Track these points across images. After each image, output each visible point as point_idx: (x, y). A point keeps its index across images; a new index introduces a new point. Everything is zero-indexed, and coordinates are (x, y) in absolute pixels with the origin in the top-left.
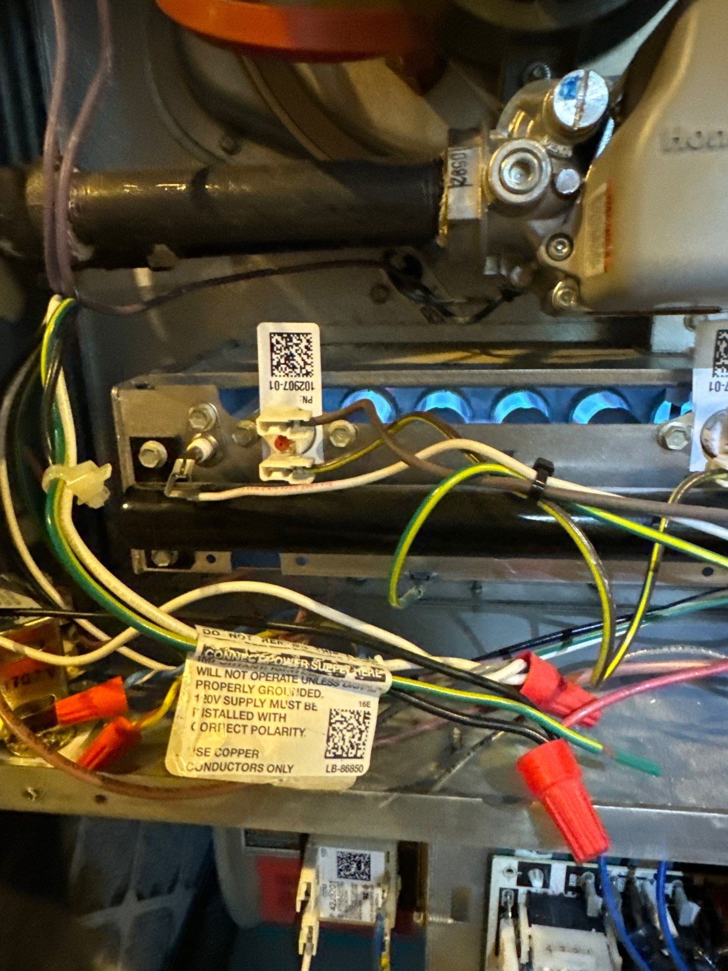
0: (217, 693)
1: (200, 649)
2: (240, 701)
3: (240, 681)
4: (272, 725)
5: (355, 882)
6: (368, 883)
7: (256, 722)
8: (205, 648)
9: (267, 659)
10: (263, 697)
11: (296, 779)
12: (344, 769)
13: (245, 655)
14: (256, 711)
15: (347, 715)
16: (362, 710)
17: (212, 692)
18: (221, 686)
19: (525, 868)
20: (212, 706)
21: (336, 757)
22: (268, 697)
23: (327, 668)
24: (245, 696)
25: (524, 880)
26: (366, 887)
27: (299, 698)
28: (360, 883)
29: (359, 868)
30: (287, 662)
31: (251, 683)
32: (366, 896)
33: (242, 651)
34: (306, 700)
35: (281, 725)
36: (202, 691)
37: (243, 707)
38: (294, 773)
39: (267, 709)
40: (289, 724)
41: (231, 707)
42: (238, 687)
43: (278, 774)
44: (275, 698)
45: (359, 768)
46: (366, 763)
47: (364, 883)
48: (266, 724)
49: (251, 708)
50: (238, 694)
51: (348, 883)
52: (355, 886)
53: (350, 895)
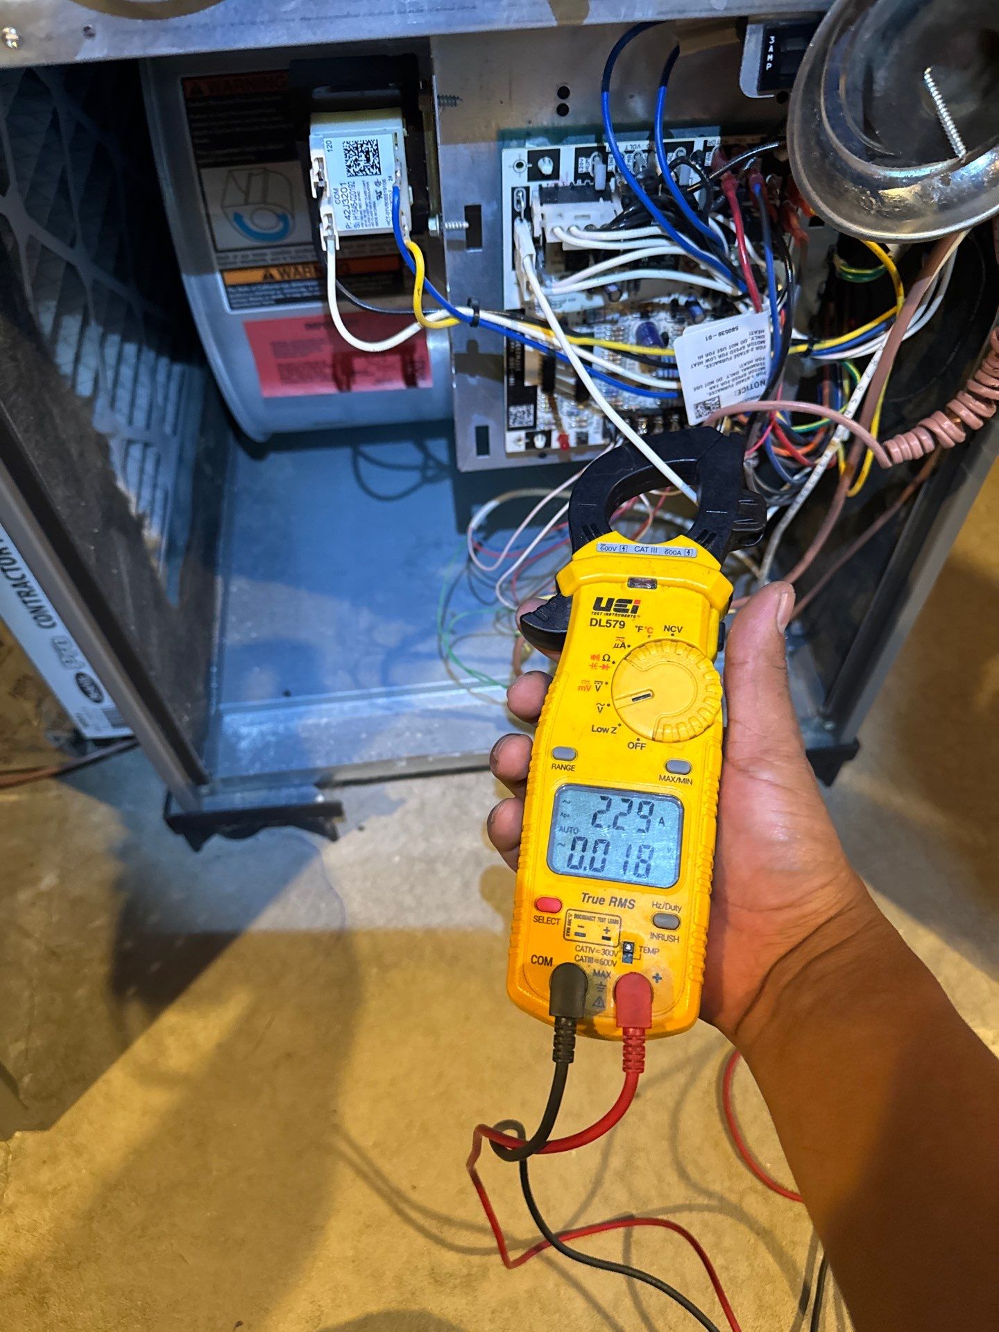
5: (365, 178)
6: (380, 178)
19: (534, 157)
25: (535, 174)
28: (371, 179)
29: (368, 160)
47: (374, 178)
51: (358, 180)
52: (366, 184)
53: (362, 196)
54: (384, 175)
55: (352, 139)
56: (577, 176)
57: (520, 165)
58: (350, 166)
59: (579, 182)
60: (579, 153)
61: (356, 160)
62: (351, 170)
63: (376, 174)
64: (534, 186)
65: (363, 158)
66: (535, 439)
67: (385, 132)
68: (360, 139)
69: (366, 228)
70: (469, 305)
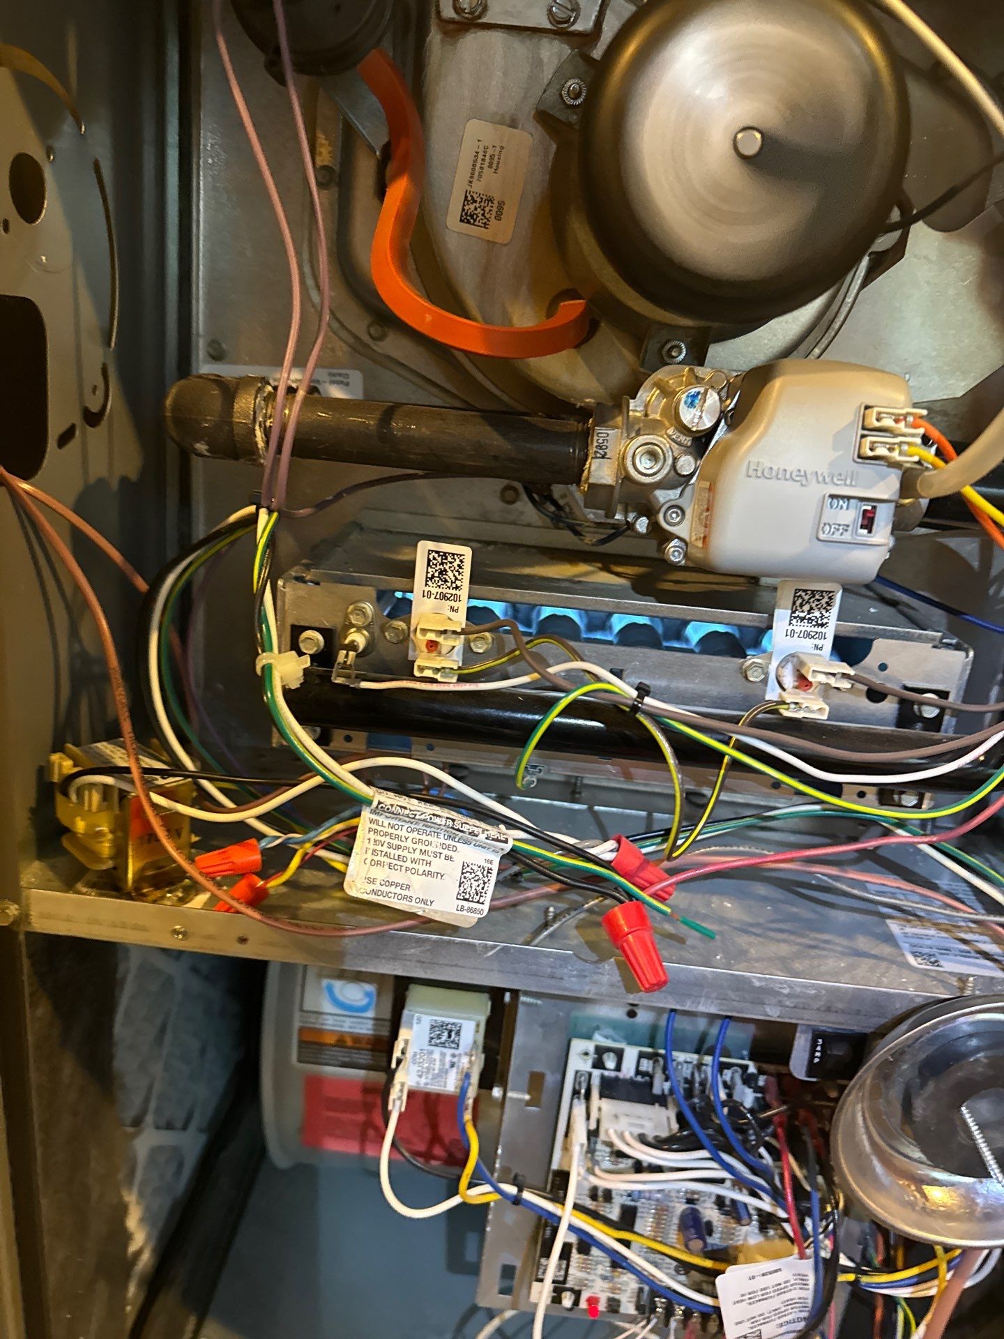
0: (383, 839)
1: (375, 804)
2: (398, 847)
3: (398, 832)
4: (421, 868)
5: (444, 1050)
6: (457, 1052)
7: (408, 864)
8: (380, 803)
9: (423, 817)
10: (415, 846)
11: (436, 912)
12: (470, 910)
13: (407, 812)
14: (409, 856)
15: (476, 868)
16: (487, 865)
17: (379, 838)
18: (386, 834)
19: (600, 1051)
20: (379, 848)
21: (465, 899)
22: (419, 847)
23: (466, 827)
24: (403, 844)
25: (599, 1064)
26: (454, 1056)
27: (441, 851)
28: (449, 1052)
29: (450, 1036)
30: (437, 820)
31: (407, 835)
32: (453, 1065)
33: (405, 808)
34: (446, 852)
35: (427, 868)
36: (372, 835)
37: (400, 852)
38: (434, 907)
39: (417, 855)
40: (433, 869)
41: (391, 851)
42: (397, 837)
43: (422, 905)
44: (424, 848)
45: (481, 911)
46: (486, 908)
47: (453, 1051)
48: (416, 866)
49: (405, 853)
50: (396, 842)
51: (437, 1051)
52: (443, 1055)
53: (438, 1063)
54: (461, 1050)
55: (440, 1019)
56: (638, 1072)
57: (586, 1054)
58: (432, 1038)
59: (639, 1079)
60: (642, 1055)
61: (439, 1035)
62: (433, 1041)
63: (454, 1048)
64: (596, 1073)
65: (446, 1034)
66: (564, 1295)
67: (469, 1019)
68: (447, 1020)
69: (434, 1088)
70: (514, 1184)
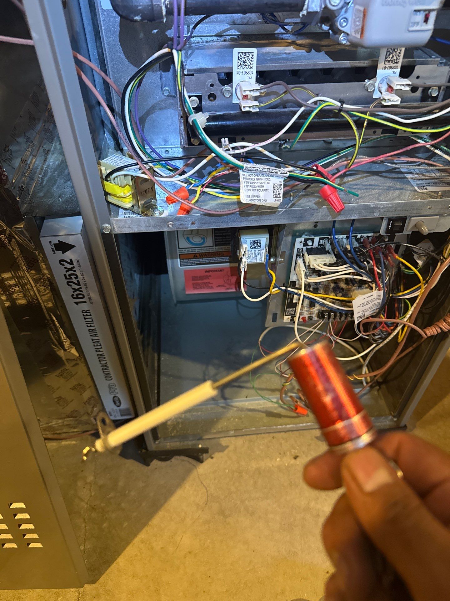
0: (248, 181)
2: (253, 183)
3: (251, 177)
4: (261, 189)
5: (256, 249)
6: (260, 249)
7: (257, 188)
8: (246, 167)
9: (260, 170)
10: (258, 181)
11: (268, 203)
12: (278, 200)
13: (255, 169)
14: (257, 185)
15: (277, 185)
16: (280, 183)
17: (247, 181)
18: (248, 179)
19: (306, 240)
20: (248, 184)
21: (276, 197)
22: (259, 181)
23: (274, 171)
24: (254, 181)
25: (305, 245)
26: (259, 251)
27: (265, 181)
28: (257, 250)
29: (257, 245)
30: (264, 170)
31: (254, 178)
32: (259, 254)
33: (254, 167)
34: (267, 181)
35: (263, 188)
36: (245, 180)
37: (253, 184)
38: (268, 202)
39: (259, 185)
40: (265, 188)
41: (251, 184)
42: (252, 179)
43: (264, 202)
44: (260, 181)
45: (280, 200)
46: (281, 199)
47: (258, 249)
48: (260, 188)
49: (255, 185)
50: (252, 181)
51: (253, 250)
52: (255, 251)
53: (253, 254)
55: (253, 239)
56: (319, 245)
57: (301, 242)
59: (320, 247)
60: (320, 239)
61: (254, 245)
62: (252, 247)
64: (305, 248)
65: (256, 244)
67: (263, 237)
68: (256, 239)
69: (253, 262)
70: (284, 286)
